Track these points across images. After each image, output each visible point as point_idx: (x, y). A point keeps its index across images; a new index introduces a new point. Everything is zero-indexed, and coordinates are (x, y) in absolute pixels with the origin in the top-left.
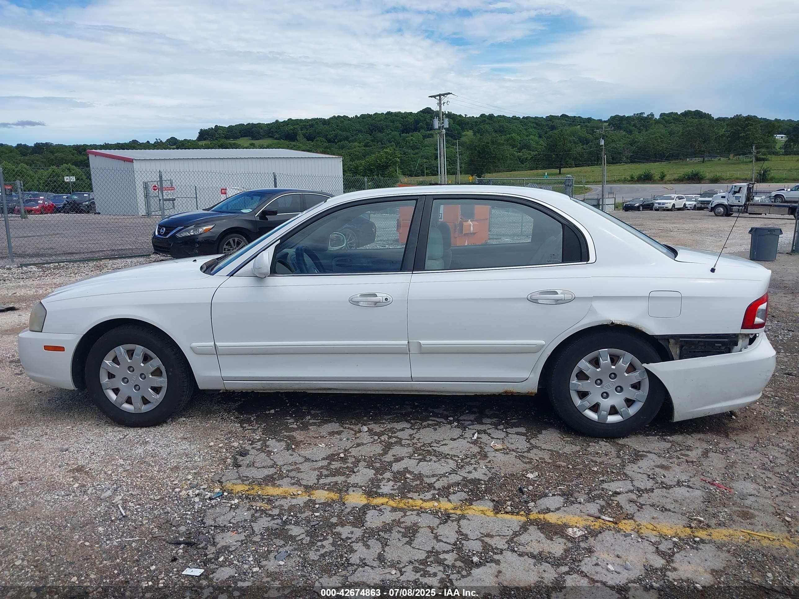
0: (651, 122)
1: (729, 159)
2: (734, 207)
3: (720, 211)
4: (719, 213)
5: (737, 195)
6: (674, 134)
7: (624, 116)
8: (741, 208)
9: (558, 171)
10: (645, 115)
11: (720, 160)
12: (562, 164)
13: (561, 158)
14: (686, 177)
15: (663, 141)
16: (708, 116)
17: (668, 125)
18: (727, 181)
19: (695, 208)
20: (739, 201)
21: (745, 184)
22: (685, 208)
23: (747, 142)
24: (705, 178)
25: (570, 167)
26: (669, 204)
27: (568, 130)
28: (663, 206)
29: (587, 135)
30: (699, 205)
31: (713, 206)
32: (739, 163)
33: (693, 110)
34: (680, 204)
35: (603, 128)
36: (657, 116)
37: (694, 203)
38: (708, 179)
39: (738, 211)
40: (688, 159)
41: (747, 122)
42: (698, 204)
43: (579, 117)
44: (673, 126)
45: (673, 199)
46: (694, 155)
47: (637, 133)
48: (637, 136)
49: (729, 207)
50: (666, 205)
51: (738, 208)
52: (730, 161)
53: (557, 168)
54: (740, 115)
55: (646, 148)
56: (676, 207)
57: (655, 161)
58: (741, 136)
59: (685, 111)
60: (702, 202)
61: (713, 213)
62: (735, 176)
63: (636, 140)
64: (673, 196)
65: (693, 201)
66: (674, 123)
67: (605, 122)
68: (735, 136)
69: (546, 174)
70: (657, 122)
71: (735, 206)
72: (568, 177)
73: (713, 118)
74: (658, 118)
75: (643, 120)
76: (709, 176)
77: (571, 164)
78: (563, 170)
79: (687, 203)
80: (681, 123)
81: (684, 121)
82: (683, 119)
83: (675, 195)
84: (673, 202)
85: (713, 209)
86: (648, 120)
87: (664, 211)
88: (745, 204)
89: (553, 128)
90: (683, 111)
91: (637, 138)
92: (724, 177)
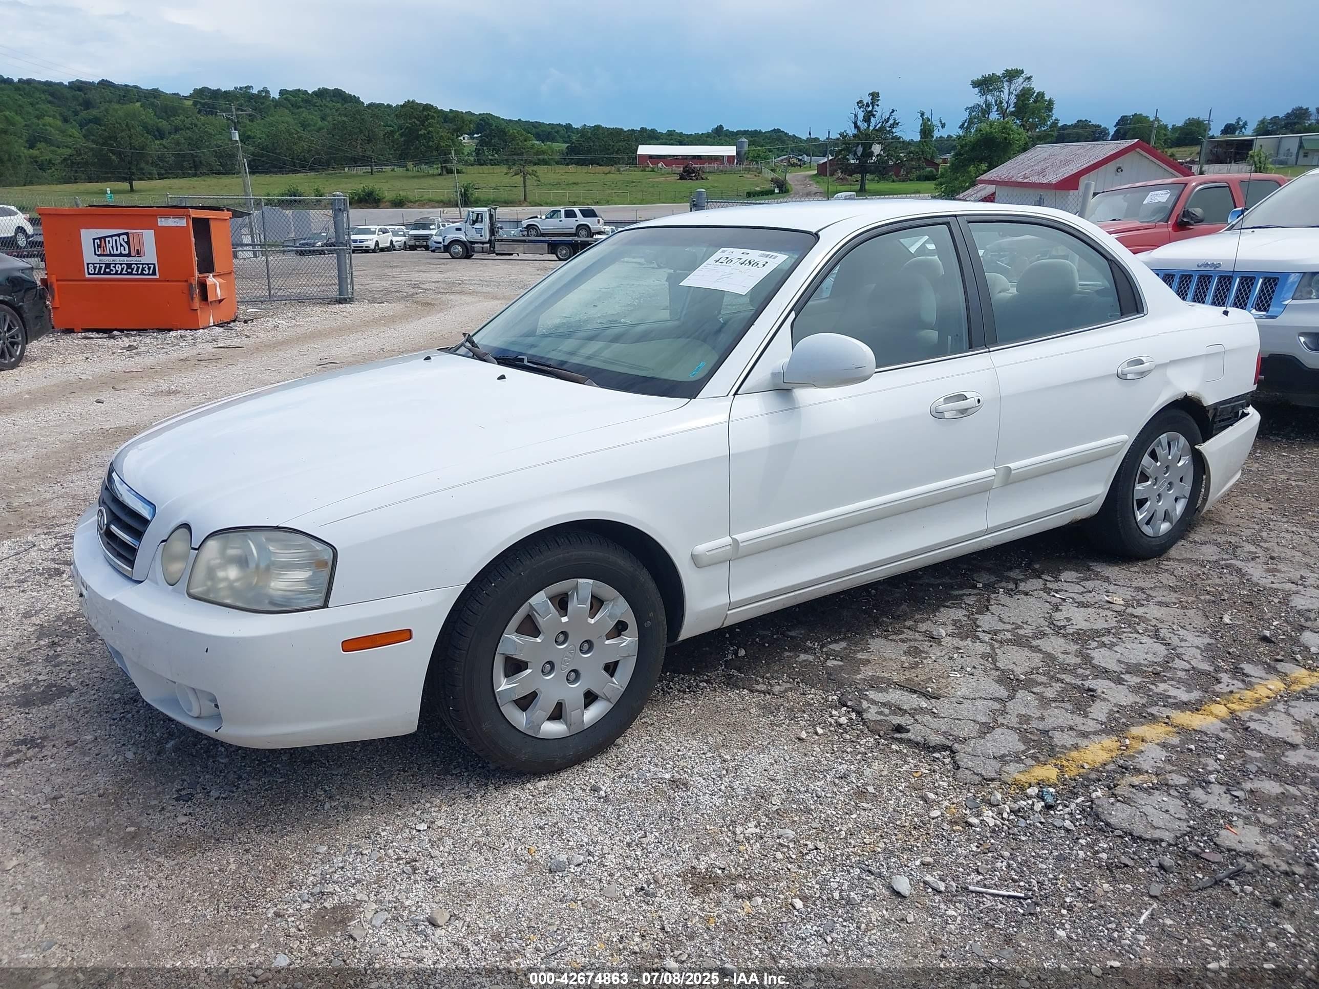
0: (267, 103)
1: (408, 170)
2: (476, 245)
3: (457, 250)
4: (457, 254)
5: (477, 226)
6: (309, 125)
7: (219, 90)
8: (485, 245)
9: (126, 186)
10: (255, 91)
11: (393, 170)
12: (133, 174)
13: (130, 163)
14: (356, 198)
15: (301, 137)
16: (355, 100)
17: (296, 111)
18: (417, 203)
19: (406, 247)
20: (481, 236)
21: (486, 209)
22: (391, 248)
23: (431, 143)
24: (385, 200)
25: (149, 179)
26: (369, 242)
27: (119, 111)
28: (361, 244)
29: (158, 121)
30: (412, 243)
31: (446, 243)
32: (423, 177)
33: (331, 88)
34: (385, 243)
35: (234, 110)
36: (275, 94)
37: (403, 239)
38: (389, 201)
39: (483, 251)
40: (346, 169)
41: (425, 113)
42: (410, 240)
43: (136, 87)
44: (305, 114)
45: (374, 233)
46: (356, 161)
47: (248, 122)
48: (249, 128)
49: (468, 245)
50: (365, 244)
51: (481, 245)
52: (410, 173)
53: (123, 180)
54: (412, 102)
55: (276, 149)
56: (381, 246)
57: (295, 172)
58: (421, 135)
59: (319, 89)
60: (416, 237)
61: (447, 255)
62: (426, 197)
63: (250, 133)
64: (373, 228)
65: (400, 236)
66: (306, 108)
67: (186, 98)
68: (411, 135)
69: (109, 192)
70: (277, 104)
71: (477, 243)
72: (338, 196)
73: (363, 103)
74: (277, 98)
75: (252, 98)
76: (389, 195)
77: (150, 174)
78: (136, 184)
79: (395, 239)
80: (316, 108)
81: (321, 106)
82: (318, 102)
83: (376, 227)
84: (375, 237)
85: (447, 249)
86: (262, 101)
87: (362, 253)
88: (490, 240)
89: (87, 105)
90: (316, 89)
91: (251, 130)
92: (411, 198)
